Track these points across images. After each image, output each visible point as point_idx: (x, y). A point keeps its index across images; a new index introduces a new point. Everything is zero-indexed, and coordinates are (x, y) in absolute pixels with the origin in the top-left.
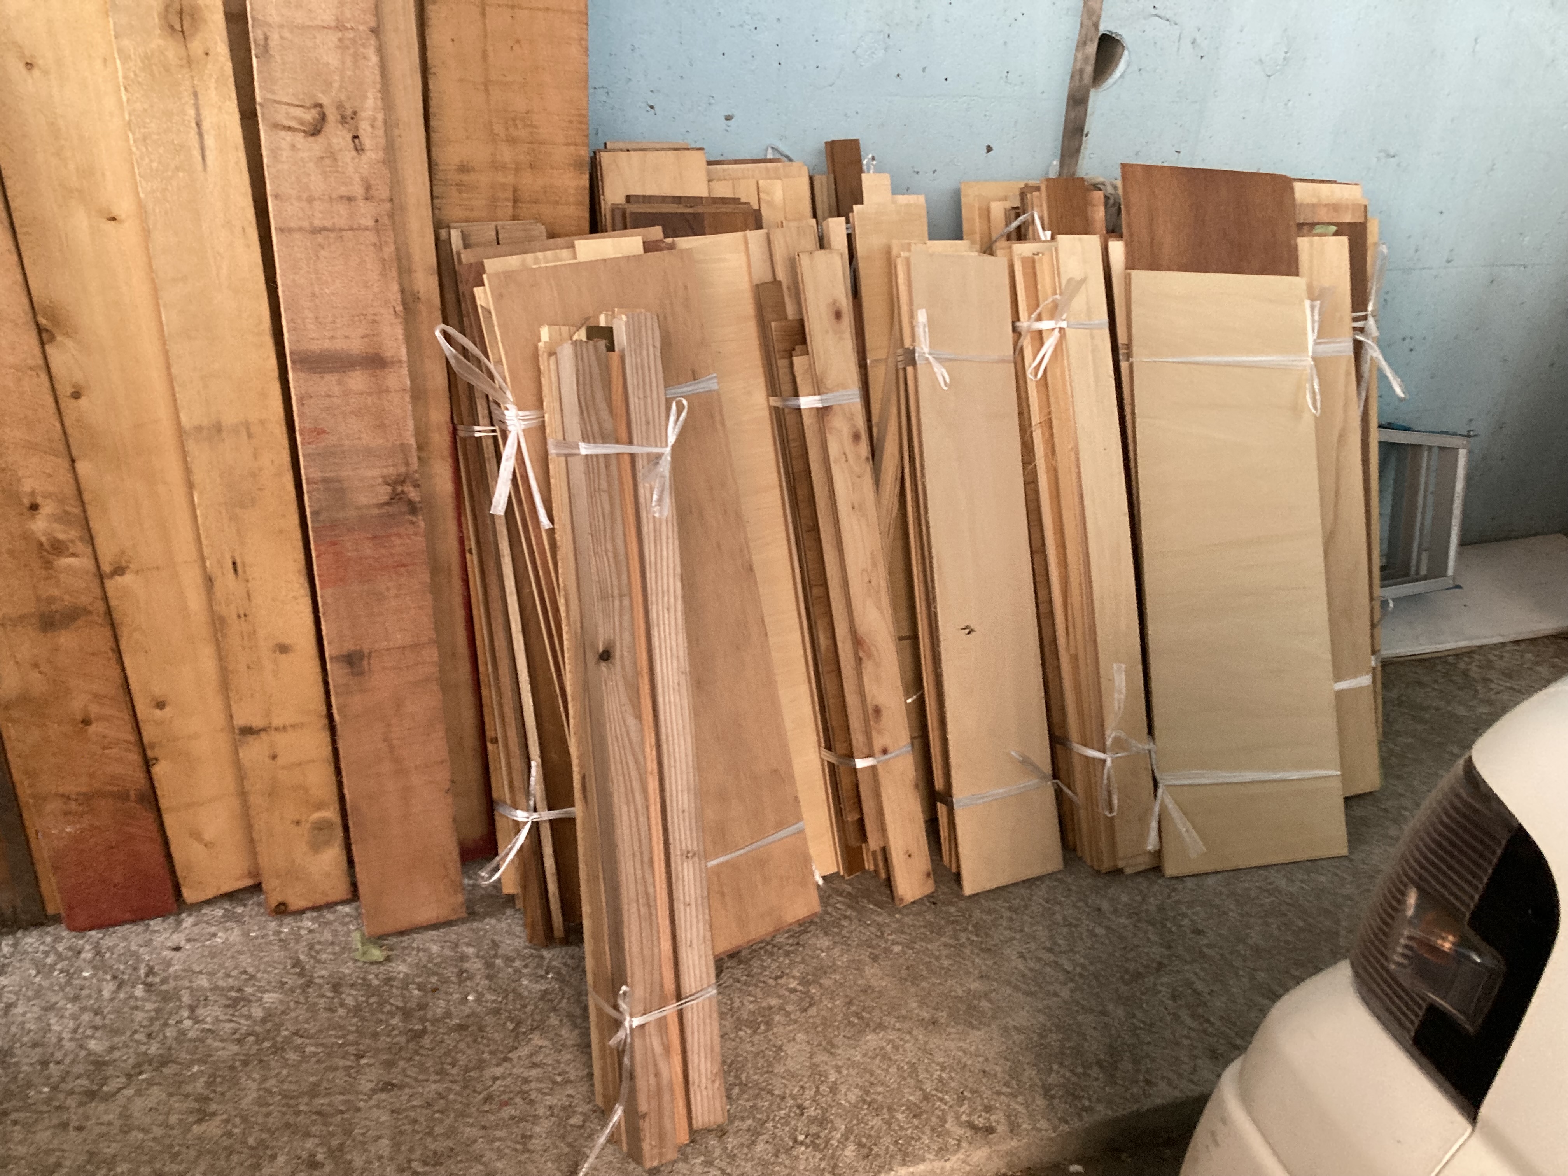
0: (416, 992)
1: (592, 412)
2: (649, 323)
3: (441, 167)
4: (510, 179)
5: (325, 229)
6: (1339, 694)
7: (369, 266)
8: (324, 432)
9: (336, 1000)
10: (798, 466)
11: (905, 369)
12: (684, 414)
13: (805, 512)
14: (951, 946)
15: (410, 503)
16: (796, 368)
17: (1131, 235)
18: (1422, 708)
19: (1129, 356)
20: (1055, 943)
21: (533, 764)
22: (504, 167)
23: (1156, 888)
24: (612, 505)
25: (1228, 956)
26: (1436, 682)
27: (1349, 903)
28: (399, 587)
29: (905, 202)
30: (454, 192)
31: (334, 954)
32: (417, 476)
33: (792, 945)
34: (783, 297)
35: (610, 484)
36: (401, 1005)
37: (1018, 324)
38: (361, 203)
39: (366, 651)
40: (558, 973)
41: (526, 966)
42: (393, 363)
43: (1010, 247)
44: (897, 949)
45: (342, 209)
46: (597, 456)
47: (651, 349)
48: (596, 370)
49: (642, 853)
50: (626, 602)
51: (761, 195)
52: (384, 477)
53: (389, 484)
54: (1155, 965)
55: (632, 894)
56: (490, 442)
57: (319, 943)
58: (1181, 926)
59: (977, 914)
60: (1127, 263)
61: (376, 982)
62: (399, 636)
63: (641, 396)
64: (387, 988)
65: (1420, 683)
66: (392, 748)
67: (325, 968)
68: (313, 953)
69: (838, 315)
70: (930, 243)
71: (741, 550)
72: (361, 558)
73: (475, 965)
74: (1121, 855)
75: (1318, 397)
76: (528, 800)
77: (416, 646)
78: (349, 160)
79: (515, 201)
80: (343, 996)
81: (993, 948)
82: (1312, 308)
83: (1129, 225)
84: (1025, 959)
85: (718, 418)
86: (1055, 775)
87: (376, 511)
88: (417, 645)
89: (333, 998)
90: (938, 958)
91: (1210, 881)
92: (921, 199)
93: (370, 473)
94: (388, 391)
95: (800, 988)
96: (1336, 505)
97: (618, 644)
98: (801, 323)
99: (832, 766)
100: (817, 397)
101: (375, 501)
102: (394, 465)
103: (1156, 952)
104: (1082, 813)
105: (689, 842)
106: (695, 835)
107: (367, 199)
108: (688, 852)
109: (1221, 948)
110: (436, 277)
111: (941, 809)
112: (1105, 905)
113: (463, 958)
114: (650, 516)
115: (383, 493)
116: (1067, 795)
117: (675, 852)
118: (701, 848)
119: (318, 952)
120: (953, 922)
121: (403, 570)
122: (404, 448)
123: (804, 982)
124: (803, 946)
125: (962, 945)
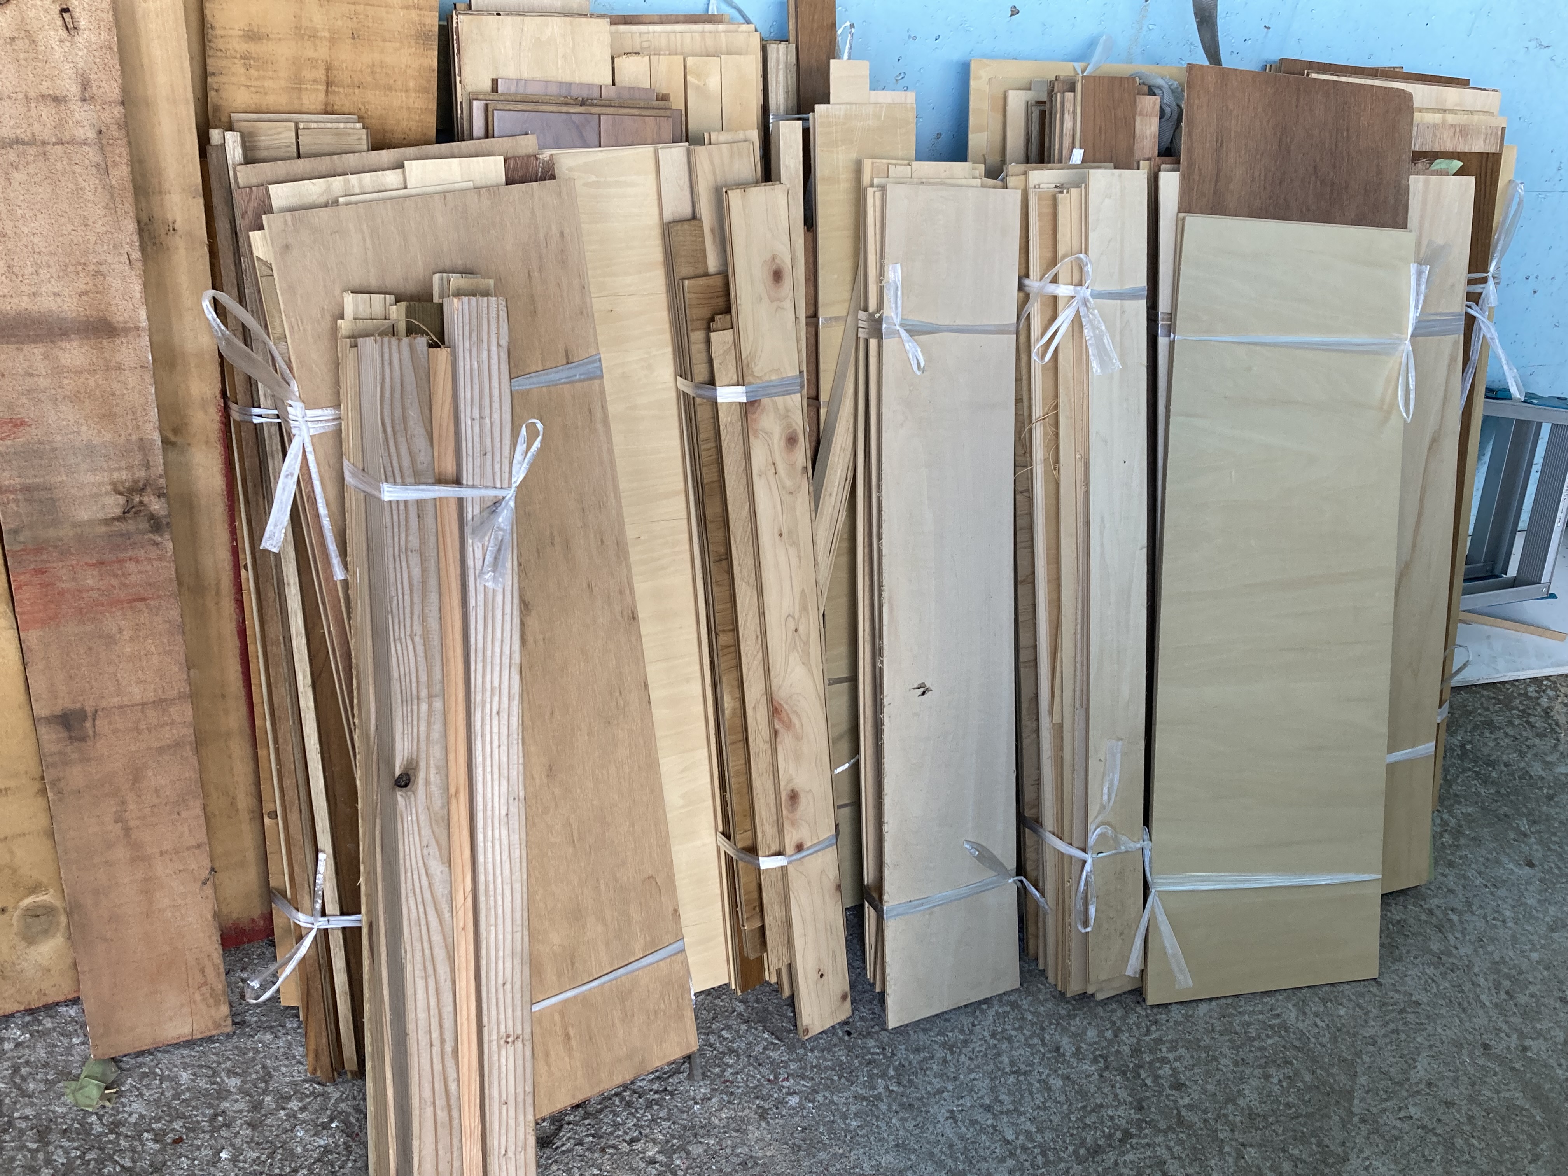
0: (150, 1144)
1: (402, 440)
2: (493, 313)
3: (219, 32)
4: (322, 52)
5: (18, 141)
6: (1392, 768)
7: (90, 195)
8: (23, 423)
9: (41, 1156)
10: (709, 476)
11: (867, 342)
12: (537, 444)
13: (716, 535)
14: (864, 1098)
15: (152, 517)
16: (713, 347)
17: (1191, 165)
18: (1492, 764)
19: (1170, 329)
20: (996, 1099)
21: (322, 856)
22: (313, 36)
23: (1132, 1019)
24: (424, 570)
25: (1212, 1122)
26: (1510, 723)
27: (1371, 1048)
28: (137, 628)
29: (889, 101)
30: (238, 67)
31: (46, 1081)
32: (162, 482)
33: (656, 1092)
34: (703, 242)
35: (423, 541)
36: (128, 1163)
37: (1027, 282)
38: (75, 106)
39: (89, 710)
40: (346, 1123)
41: (303, 1109)
42: (126, 331)
43: (1025, 173)
44: (794, 1101)
45: (47, 112)
46: (406, 502)
47: (494, 348)
48: (410, 378)
49: (443, 1041)
50: (438, 704)
51: (689, 78)
52: (114, 484)
53: (120, 493)
54: (1119, 1135)
55: (427, 1093)
56: (275, 430)
57: (27, 1063)
58: (1159, 1077)
59: (902, 1052)
60: (1181, 202)
61: (98, 1129)
62: (136, 690)
63: (477, 415)
64: (112, 1137)
65: (1490, 725)
66: (127, 831)
67: (33, 1105)
68: (18, 1080)
69: (778, 275)
70: (916, 164)
71: (621, 592)
72: (80, 591)
73: (235, 1105)
74: (1092, 978)
75: (1412, 396)
76: (314, 902)
77: (160, 703)
78: (55, 44)
79: (329, 84)
80: (51, 1148)
81: (917, 1104)
82: (1419, 274)
83: (1190, 151)
84: (956, 1122)
85: (598, 413)
86: (1021, 870)
87: (103, 529)
88: (161, 701)
89: (37, 1150)
90: (844, 1117)
91: (1203, 1008)
92: (910, 98)
93: (91, 478)
94: (119, 368)
95: (661, 1158)
96: (1418, 523)
97: (422, 765)
98: (725, 277)
99: (729, 860)
100: (741, 389)
101: (101, 516)
102: (130, 468)
103: (1124, 1115)
104: (1050, 921)
105: (510, 1023)
106: (518, 1013)
107: (84, 100)
108: (508, 1036)
109: (1205, 1112)
110: (201, 200)
111: (869, 912)
112: (1067, 1046)
113: (223, 1094)
114: (481, 589)
115: (114, 505)
116: (1031, 894)
117: (491, 1036)
118: (528, 1030)
119: (23, 1079)
120: (869, 1063)
121: (140, 605)
122: (143, 445)
123: (668, 1150)
124: (672, 1094)
125: (878, 1098)
